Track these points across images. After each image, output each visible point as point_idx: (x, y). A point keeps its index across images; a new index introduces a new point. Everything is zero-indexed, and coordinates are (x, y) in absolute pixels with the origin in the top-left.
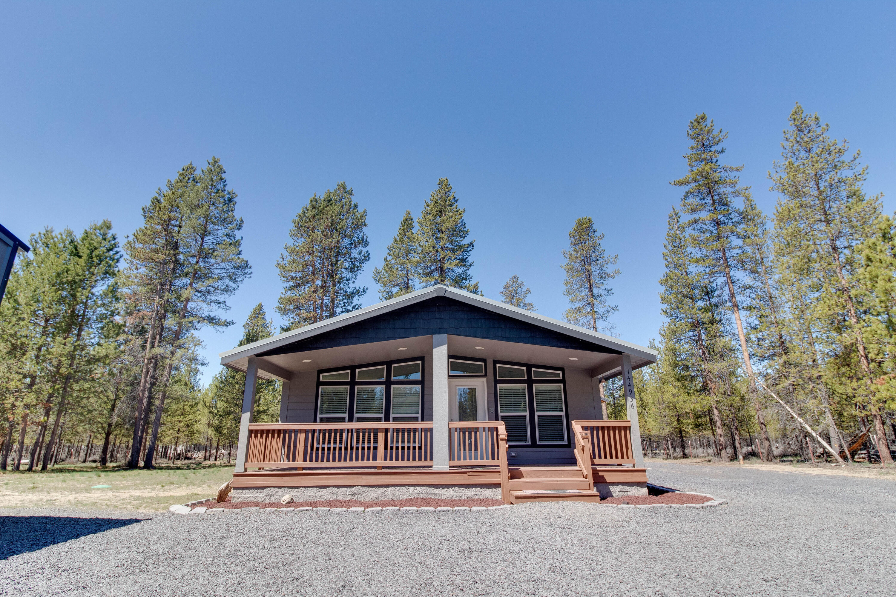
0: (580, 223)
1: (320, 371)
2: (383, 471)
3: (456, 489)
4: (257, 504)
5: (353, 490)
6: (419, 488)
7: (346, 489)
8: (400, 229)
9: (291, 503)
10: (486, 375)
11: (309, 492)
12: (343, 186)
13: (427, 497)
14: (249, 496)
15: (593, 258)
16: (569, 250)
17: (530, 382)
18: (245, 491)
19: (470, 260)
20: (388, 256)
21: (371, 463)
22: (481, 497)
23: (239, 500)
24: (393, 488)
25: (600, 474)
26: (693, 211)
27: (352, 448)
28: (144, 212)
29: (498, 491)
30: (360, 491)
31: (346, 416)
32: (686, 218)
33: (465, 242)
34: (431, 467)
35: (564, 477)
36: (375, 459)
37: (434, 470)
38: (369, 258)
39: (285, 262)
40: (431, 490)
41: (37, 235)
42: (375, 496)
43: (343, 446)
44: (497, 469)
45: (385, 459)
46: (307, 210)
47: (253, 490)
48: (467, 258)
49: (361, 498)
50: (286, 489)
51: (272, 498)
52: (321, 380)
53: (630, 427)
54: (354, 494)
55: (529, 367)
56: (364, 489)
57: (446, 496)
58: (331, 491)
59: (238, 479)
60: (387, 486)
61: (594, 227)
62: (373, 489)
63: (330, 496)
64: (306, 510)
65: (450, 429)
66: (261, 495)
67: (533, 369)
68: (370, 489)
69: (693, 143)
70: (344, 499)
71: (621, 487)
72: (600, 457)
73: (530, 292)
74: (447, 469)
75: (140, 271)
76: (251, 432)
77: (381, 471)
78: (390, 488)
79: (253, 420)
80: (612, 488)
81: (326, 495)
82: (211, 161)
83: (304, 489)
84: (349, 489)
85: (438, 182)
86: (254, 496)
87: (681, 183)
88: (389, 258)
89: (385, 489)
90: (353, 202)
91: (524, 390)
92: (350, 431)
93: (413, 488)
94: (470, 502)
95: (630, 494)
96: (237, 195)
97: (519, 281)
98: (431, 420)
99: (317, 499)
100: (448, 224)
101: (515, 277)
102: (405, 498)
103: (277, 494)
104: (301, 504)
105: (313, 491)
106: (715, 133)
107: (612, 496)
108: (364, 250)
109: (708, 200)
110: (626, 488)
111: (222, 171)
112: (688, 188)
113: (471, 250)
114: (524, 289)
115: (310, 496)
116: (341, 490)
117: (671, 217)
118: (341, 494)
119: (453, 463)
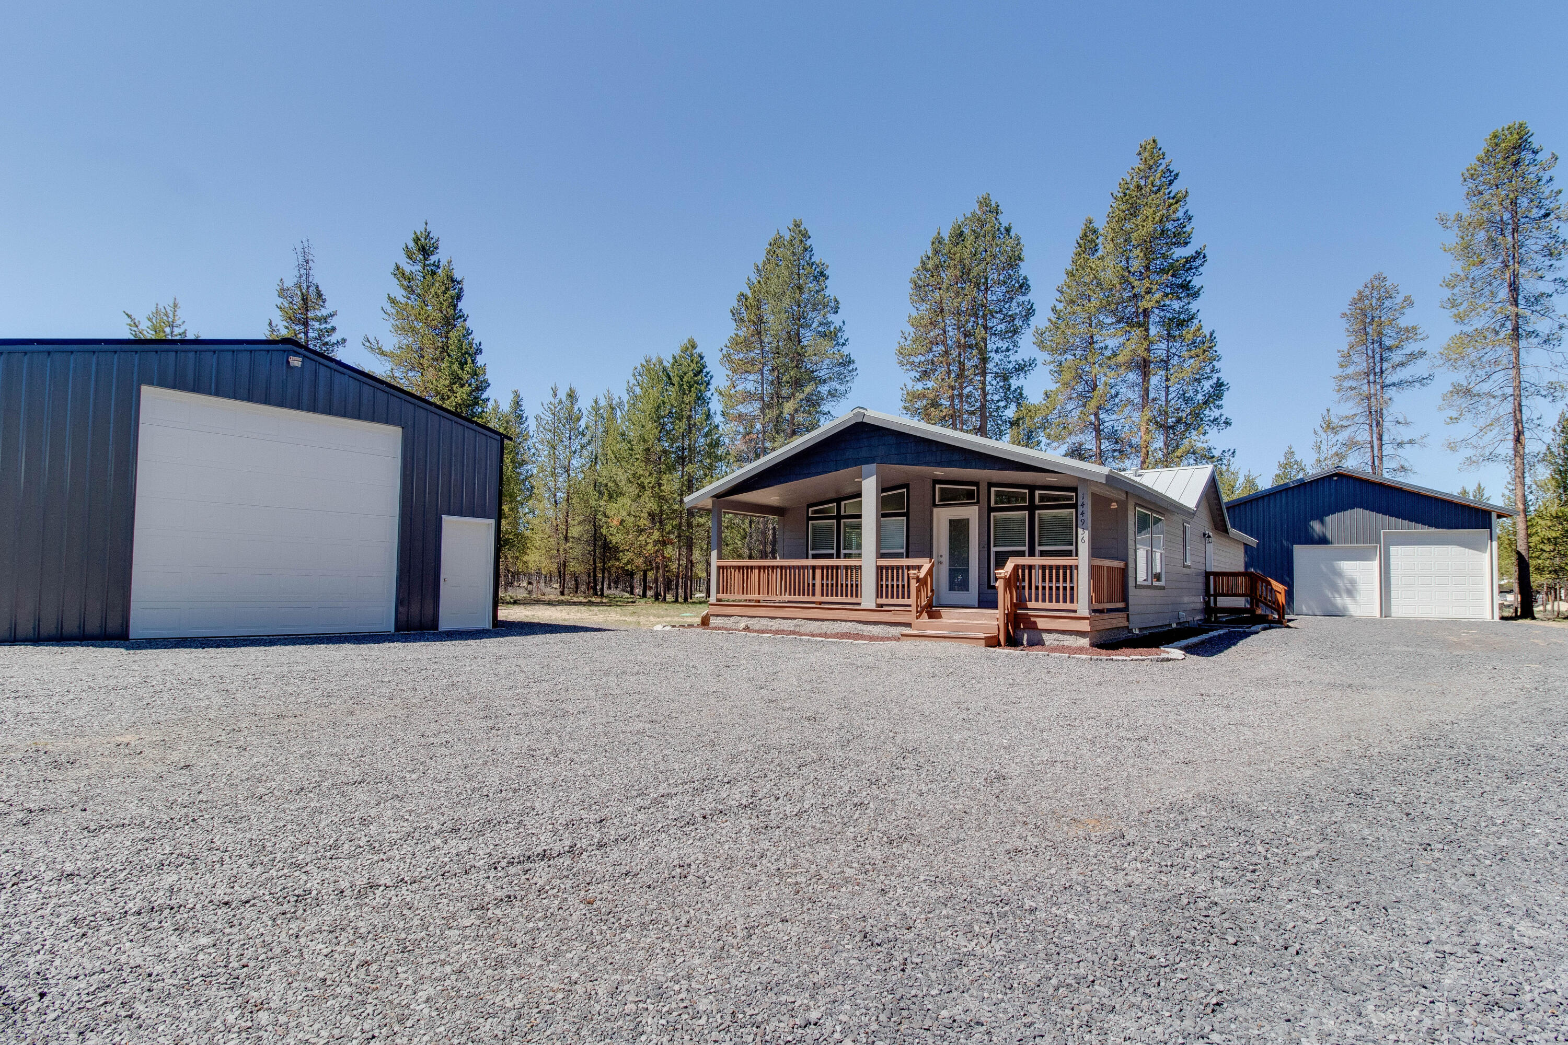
0: (1495, 141)
1: (809, 506)
2: (822, 606)
3: (882, 626)
4: (726, 629)
5: (796, 621)
6: (849, 624)
7: (790, 621)
8: (1075, 253)
9: (747, 629)
10: (978, 502)
11: (763, 621)
12: (985, 203)
13: (857, 633)
14: (721, 622)
17: (1032, 508)
18: (719, 618)
20: (1057, 304)
21: (810, 598)
23: (715, 625)
24: (828, 623)
25: (1032, 619)
28: (734, 315)
30: (800, 623)
31: (834, 552)
34: (859, 604)
35: (986, 620)
36: (814, 595)
37: (862, 607)
38: (1034, 310)
39: (908, 342)
40: (862, 626)
41: (639, 367)
42: (813, 628)
44: (908, 609)
45: (822, 595)
46: (929, 258)
47: (725, 618)
48: (1190, 281)
49: (802, 630)
50: (747, 618)
52: (810, 515)
53: (1077, 566)
54: (796, 626)
55: (1033, 489)
56: (804, 622)
57: (873, 633)
58: (779, 622)
59: (714, 608)
60: (823, 620)
62: (812, 622)
63: (778, 626)
65: (877, 567)
66: (728, 621)
67: (1038, 492)
68: (808, 622)
70: (789, 629)
71: (1056, 636)
72: (1037, 600)
73: (1411, 304)
74: (874, 608)
75: (737, 388)
76: (719, 568)
77: (818, 606)
78: (825, 622)
79: (720, 557)
80: (1045, 636)
81: (775, 624)
82: (791, 227)
83: (759, 618)
84: (792, 621)
86: (725, 622)
89: (822, 623)
90: (1005, 224)
91: (1024, 519)
93: (845, 623)
95: (1066, 643)
96: (827, 266)
99: (768, 628)
101: (1377, 278)
102: (837, 631)
103: (740, 622)
104: (753, 631)
105: (766, 622)
107: (1043, 644)
108: (1025, 298)
110: (1062, 637)
111: (806, 236)
113: (1202, 265)
114: (1399, 299)
115: (763, 625)
116: (787, 621)
118: (787, 625)
119: (880, 601)
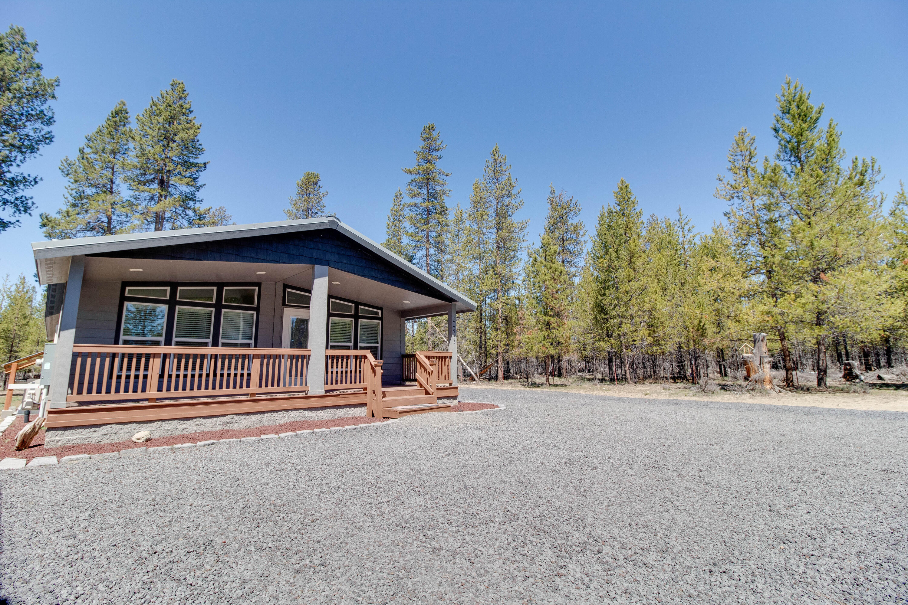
0: (309, 177)
1: (125, 284)
2: (258, 397)
3: (329, 410)
5: (224, 419)
6: (296, 412)
7: (215, 419)
8: (108, 119)
11: (167, 426)
13: (303, 420)
14: (76, 437)
15: (315, 210)
16: (295, 198)
17: (356, 317)
18: (67, 432)
19: (200, 182)
20: (85, 147)
21: (245, 390)
22: (350, 416)
23: (59, 443)
24: (269, 414)
26: (415, 196)
27: (215, 375)
29: (364, 409)
30: (233, 420)
31: (210, 341)
32: (407, 200)
33: (200, 160)
34: (304, 392)
36: (248, 386)
37: (309, 395)
38: (52, 141)
40: (307, 413)
42: (250, 423)
43: (204, 373)
47: (82, 430)
49: (234, 427)
50: (134, 425)
51: (112, 437)
52: (126, 294)
54: (225, 424)
55: (357, 304)
56: (236, 417)
57: (320, 418)
58: (198, 423)
59: (57, 417)
60: (263, 412)
61: (320, 183)
62: (247, 417)
63: (195, 428)
64: (212, 444)
65: (327, 356)
66: (95, 434)
67: (360, 307)
68: (244, 417)
69: (423, 144)
70: (214, 430)
74: (323, 393)
77: (254, 399)
78: (266, 415)
81: (190, 427)
83: (160, 423)
84: (219, 419)
85: (171, 82)
86: (84, 437)
87: (409, 172)
88: (87, 150)
89: (261, 416)
90: (37, 61)
91: (350, 325)
92: (213, 357)
93: (290, 412)
94: (342, 422)
97: (226, 213)
98: (306, 347)
99: (178, 433)
100: (182, 135)
101: (221, 208)
102: (281, 422)
103: (121, 432)
105: (173, 425)
106: (438, 142)
109: (425, 191)
112: (414, 176)
113: (202, 171)
115: (168, 430)
116: (210, 420)
117: (396, 196)
118: (208, 425)
119: (330, 387)
